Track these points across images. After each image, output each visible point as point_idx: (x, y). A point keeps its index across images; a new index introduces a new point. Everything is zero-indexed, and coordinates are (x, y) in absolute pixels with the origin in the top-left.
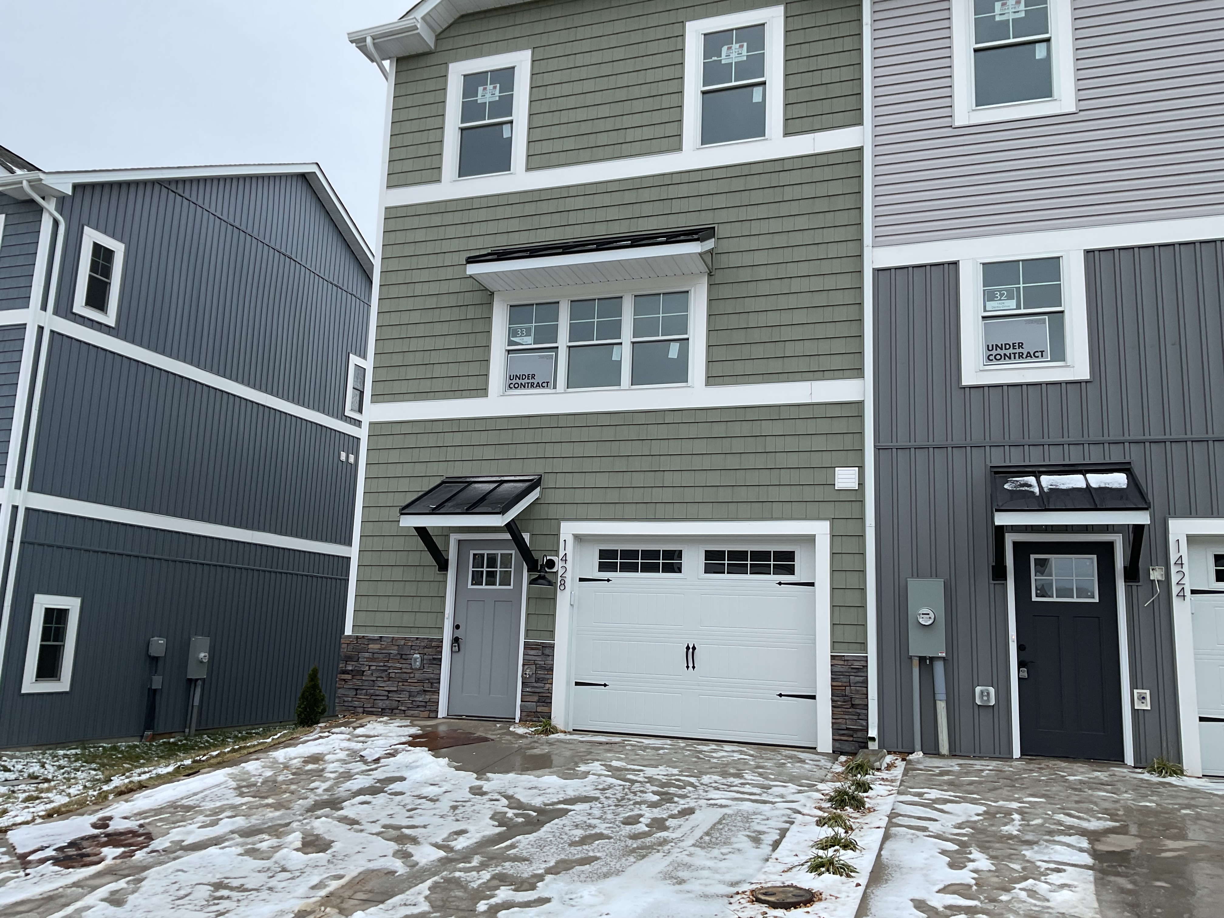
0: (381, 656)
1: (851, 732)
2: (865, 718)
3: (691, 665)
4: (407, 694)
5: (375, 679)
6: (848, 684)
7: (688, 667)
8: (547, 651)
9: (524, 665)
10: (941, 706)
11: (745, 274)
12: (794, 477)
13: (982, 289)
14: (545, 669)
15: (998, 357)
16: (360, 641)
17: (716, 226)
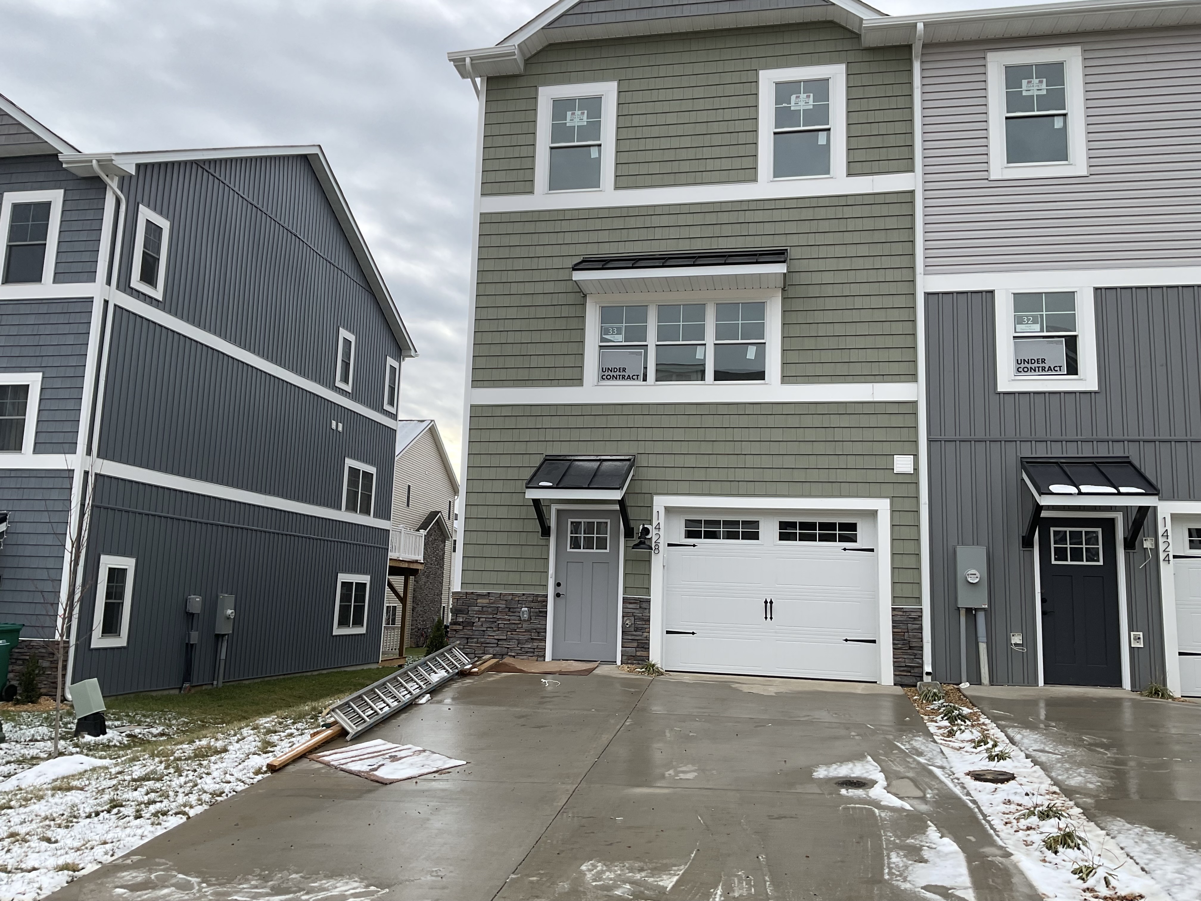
0: (489, 610)
1: (909, 669)
2: (920, 657)
3: (769, 616)
4: (516, 642)
5: (485, 629)
6: (906, 631)
7: (766, 618)
8: (644, 605)
9: (623, 617)
10: (983, 647)
11: (814, 291)
12: (860, 462)
13: (1013, 314)
14: (643, 620)
15: (1026, 370)
16: (469, 597)
17: (788, 248)
